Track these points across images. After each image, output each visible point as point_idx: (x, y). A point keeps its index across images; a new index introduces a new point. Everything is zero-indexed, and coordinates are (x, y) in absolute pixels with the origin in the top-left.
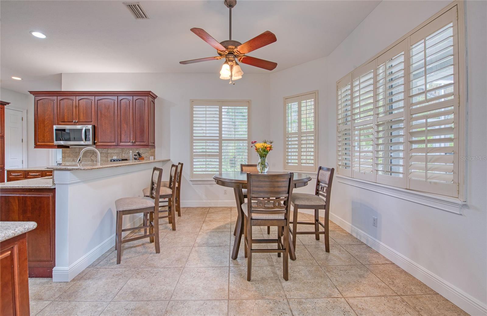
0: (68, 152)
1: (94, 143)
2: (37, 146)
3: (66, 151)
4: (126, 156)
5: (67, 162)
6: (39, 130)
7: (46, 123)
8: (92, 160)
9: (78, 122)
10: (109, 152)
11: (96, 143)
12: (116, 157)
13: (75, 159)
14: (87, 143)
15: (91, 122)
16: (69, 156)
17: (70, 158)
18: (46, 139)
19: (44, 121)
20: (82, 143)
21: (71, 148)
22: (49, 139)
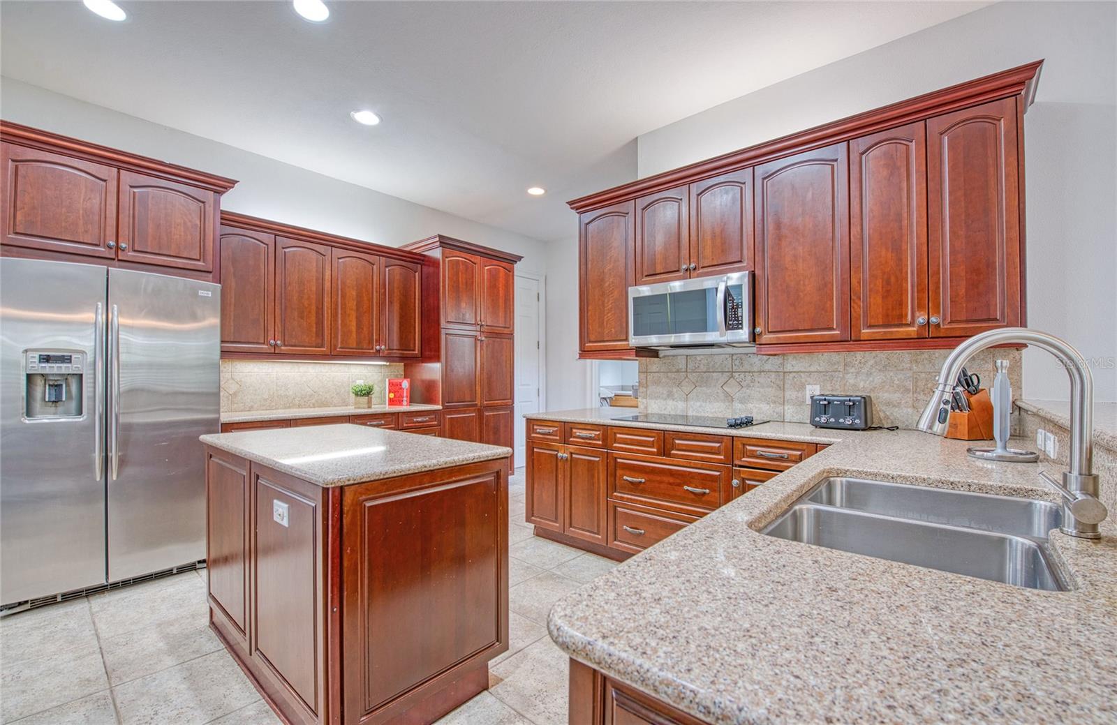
0: (654, 368)
1: (754, 337)
2: (585, 353)
3: (649, 367)
4: (862, 385)
5: (652, 398)
6: (590, 308)
7: (607, 285)
8: (727, 395)
9: (695, 269)
10: (789, 368)
11: (760, 334)
12: (818, 387)
13: (675, 390)
14: (731, 336)
15: (741, 262)
16: (657, 383)
17: (660, 389)
18: (606, 331)
19: (603, 280)
20: (710, 337)
21: (664, 357)
22: (613, 330)
